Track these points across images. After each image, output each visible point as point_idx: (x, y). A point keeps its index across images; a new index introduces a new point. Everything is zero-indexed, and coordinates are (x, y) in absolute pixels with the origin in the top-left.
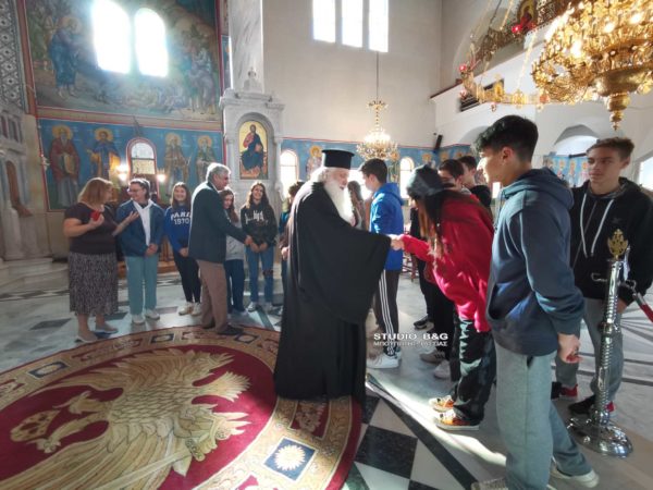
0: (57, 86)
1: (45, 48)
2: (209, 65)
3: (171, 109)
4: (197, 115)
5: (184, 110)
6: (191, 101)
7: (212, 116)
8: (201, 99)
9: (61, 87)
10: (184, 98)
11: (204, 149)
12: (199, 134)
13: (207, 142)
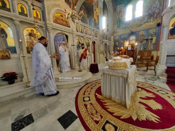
1: (116, 22)
6: (149, 20)
7: (157, 22)
9: (118, 29)
10: (147, 20)
11: (152, 33)
13: (153, 31)
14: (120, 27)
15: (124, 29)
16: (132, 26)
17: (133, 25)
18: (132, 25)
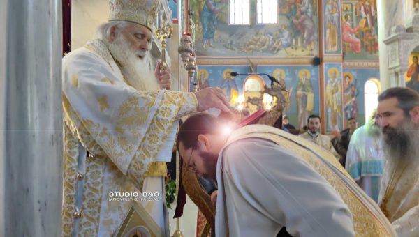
0: (203, 42)
1: (198, 15)
2: (310, 10)
3: (279, 49)
4: (299, 52)
5: (289, 49)
6: (294, 41)
7: (311, 52)
8: (303, 39)
9: (205, 42)
10: (289, 40)
11: (304, 81)
12: (299, 69)
13: (306, 75)
14: (212, 37)
15: (226, 47)
16: (252, 46)
17: (253, 44)
18: (250, 44)
